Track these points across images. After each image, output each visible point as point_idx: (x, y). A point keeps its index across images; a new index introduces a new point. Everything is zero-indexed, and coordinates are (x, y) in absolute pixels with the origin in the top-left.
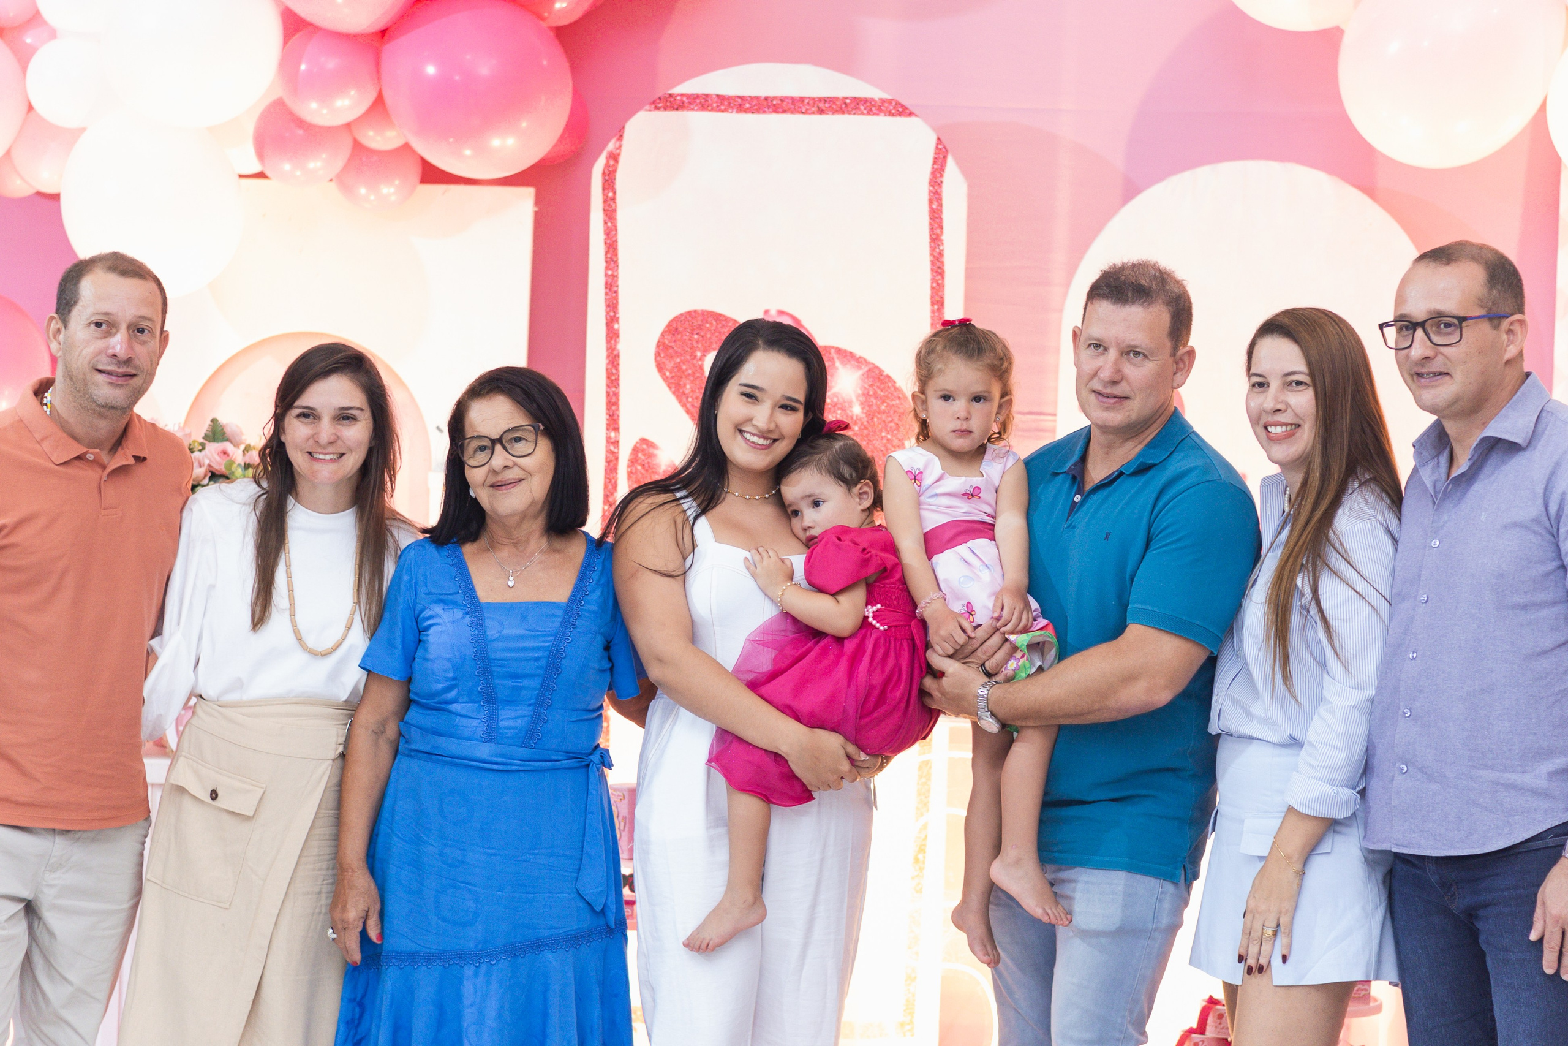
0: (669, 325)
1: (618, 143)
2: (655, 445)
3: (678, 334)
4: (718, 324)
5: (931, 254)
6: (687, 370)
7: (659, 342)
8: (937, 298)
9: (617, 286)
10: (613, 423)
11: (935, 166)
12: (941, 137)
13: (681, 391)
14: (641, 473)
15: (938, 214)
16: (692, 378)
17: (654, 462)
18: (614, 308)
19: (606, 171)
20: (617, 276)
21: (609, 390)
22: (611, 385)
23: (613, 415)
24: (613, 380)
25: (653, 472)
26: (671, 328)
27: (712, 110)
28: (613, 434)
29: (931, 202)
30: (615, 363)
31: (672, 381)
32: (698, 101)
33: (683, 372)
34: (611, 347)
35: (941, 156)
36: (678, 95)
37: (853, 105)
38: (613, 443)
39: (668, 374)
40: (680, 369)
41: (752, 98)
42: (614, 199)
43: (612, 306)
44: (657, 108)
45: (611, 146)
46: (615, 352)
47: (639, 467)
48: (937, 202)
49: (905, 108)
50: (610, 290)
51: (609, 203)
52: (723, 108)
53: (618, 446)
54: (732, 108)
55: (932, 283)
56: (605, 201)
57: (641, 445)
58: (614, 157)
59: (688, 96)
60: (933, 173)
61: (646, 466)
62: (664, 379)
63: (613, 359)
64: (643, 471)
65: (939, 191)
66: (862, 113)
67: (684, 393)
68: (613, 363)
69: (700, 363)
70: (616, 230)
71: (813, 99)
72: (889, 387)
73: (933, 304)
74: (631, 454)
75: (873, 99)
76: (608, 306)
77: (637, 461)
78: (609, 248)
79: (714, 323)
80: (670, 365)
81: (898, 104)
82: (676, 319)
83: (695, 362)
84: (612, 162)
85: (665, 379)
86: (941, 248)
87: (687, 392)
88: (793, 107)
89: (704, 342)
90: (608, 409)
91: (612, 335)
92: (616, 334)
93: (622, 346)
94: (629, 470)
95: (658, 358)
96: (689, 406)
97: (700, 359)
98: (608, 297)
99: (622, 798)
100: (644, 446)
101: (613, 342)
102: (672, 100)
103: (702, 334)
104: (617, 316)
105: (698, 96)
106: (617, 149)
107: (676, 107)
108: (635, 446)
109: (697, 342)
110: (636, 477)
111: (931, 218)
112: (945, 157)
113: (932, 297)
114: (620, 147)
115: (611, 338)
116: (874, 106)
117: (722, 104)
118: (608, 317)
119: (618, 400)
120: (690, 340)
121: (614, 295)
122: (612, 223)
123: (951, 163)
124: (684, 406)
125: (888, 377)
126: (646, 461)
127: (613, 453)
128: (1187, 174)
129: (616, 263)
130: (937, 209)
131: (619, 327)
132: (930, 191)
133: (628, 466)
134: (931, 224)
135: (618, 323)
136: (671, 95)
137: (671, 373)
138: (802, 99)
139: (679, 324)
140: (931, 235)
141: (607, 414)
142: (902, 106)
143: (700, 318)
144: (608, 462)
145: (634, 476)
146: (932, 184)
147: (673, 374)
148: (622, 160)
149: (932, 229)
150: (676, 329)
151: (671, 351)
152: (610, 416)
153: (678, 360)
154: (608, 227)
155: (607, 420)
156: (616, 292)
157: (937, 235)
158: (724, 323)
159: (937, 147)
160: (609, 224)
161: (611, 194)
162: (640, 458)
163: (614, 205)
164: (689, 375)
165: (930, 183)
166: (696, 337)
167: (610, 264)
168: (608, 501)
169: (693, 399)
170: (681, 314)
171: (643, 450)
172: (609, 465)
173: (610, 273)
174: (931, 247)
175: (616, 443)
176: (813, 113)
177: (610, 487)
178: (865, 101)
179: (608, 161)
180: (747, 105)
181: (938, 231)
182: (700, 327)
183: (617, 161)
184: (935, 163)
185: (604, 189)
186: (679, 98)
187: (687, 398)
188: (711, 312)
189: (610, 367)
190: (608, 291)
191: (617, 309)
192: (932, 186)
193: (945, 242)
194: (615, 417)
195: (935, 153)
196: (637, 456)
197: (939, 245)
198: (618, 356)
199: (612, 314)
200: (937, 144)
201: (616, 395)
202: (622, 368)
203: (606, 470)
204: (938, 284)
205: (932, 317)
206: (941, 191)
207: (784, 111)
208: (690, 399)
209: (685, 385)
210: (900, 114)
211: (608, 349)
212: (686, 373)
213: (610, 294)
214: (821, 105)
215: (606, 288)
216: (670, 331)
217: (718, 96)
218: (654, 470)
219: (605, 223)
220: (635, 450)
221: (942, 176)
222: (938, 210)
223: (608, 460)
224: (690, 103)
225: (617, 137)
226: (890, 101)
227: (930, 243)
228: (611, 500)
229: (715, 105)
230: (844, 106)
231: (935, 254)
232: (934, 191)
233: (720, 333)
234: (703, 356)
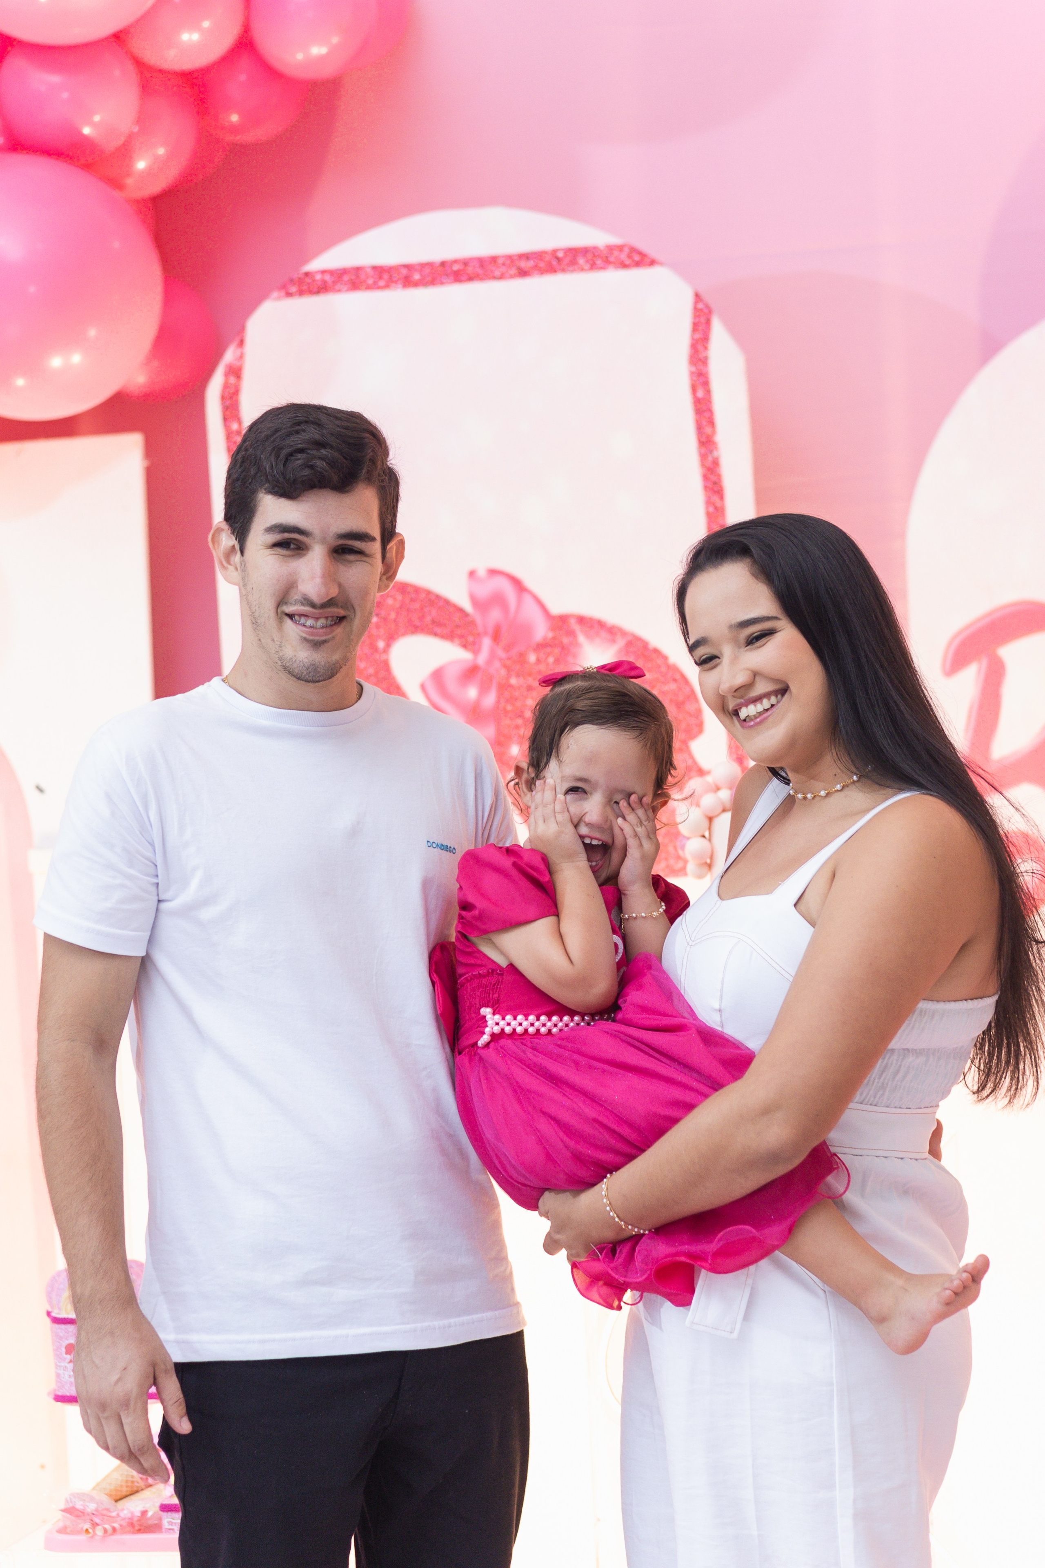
1: (239, 350)
4: (404, 597)
5: (702, 465)
11: (696, 336)
12: (701, 293)
15: (706, 404)
19: (227, 393)
27: (369, 288)
29: (694, 389)
32: (346, 278)
35: (704, 320)
36: (317, 272)
37: (567, 260)
41: (423, 266)
44: (289, 295)
45: (229, 356)
48: (704, 386)
49: (643, 255)
52: (382, 283)
54: (396, 282)
55: (707, 508)
56: (228, 437)
58: (235, 372)
59: (331, 272)
60: (693, 347)
65: (704, 371)
66: (582, 270)
71: (510, 257)
72: (659, 667)
75: (595, 248)
79: (399, 597)
81: (633, 250)
83: (377, 656)
84: (232, 380)
86: (716, 454)
88: (480, 271)
89: (386, 626)
97: (384, 652)
102: (308, 280)
103: (383, 613)
105: (344, 272)
106: (238, 359)
107: (316, 290)
111: (697, 412)
112: (709, 322)
114: (241, 357)
116: (599, 256)
117: (381, 278)
123: (718, 330)
125: (656, 651)
130: (704, 398)
132: (692, 373)
134: (697, 421)
136: (307, 274)
138: (494, 259)
140: (699, 437)
142: (640, 253)
146: (694, 362)
148: (246, 374)
149: (699, 428)
157: (708, 435)
158: (413, 596)
159: (695, 307)
164: (371, 675)
165: (690, 361)
174: (701, 454)
176: (512, 277)
178: (585, 251)
179: (226, 378)
180: (417, 277)
181: (708, 430)
183: (239, 377)
184: (694, 331)
185: (225, 419)
186: (318, 277)
193: (720, 444)
195: (694, 317)
197: (712, 451)
200: (696, 303)
204: (716, 508)
206: (708, 371)
207: (470, 279)
210: (638, 264)
214: (523, 264)
217: (375, 268)
221: (706, 348)
224: (335, 283)
225: (237, 341)
226: (620, 248)
227: (699, 448)
229: (370, 282)
230: (555, 263)
231: (708, 464)
232: (697, 372)
233: (408, 610)
234: (388, 646)
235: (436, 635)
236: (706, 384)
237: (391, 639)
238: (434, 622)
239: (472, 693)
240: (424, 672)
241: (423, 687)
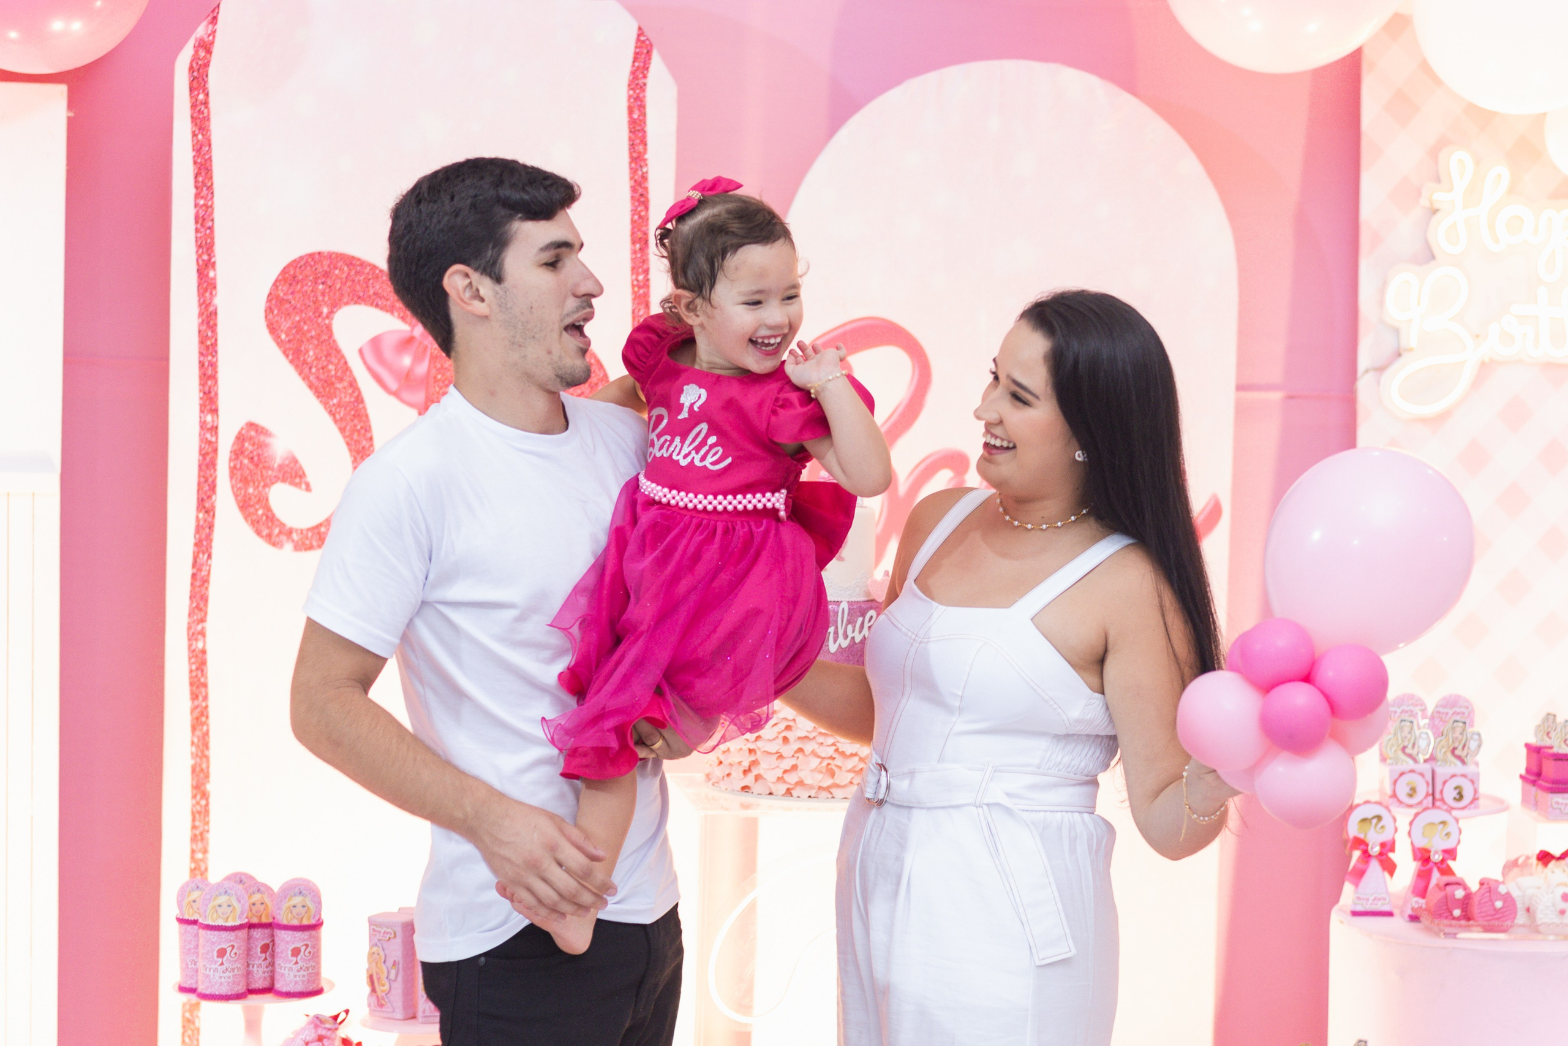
0: (285, 271)
1: (210, 27)
2: (267, 431)
3: (298, 282)
4: (350, 270)
5: (631, 178)
6: (309, 331)
7: (270, 294)
8: (640, 235)
9: (212, 220)
10: (209, 402)
11: (636, 64)
12: (642, 27)
13: (302, 359)
14: (248, 468)
15: (641, 126)
16: (316, 342)
17: (266, 454)
18: (208, 249)
19: (194, 65)
20: (211, 206)
21: (202, 359)
22: (205, 352)
23: (210, 392)
24: (208, 346)
25: (264, 467)
26: (287, 276)
28: (209, 418)
29: (631, 110)
30: (212, 323)
31: (287, 346)
33: (304, 334)
34: (204, 301)
35: (645, 51)
38: (209, 431)
39: (283, 336)
40: (299, 330)
42: (206, 103)
43: (205, 246)
45: (201, 31)
46: (211, 309)
47: (246, 461)
48: (640, 110)
50: (202, 225)
51: (198, 108)
53: (216, 433)
55: (633, 215)
56: (194, 106)
57: (248, 431)
58: (206, 47)
60: (634, 74)
61: (256, 459)
62: (278, 344)
63: (208, 319)
64: (251, 467)
65: (641, 95)
67: (305, 362)
68: (208, 323)
69: (327, 322)
70: (210, 145)
73: (634, 242)
74: (234, 444)
76: (199, 246)
77: (242, 453)
78: (200, 169)
79: (346, 268)
80: (286, 325)
82: (294, 264)
83: (320, 320)
84: (202, 54)
85: (280, 343)
86: (644, 170)
87: (309, 360)
89: (332, 294)
90: (203, 384)
91: (206, 285)
92: (211, 284)
93: (220, 300)
94: (232, 464)
95: (270, 316)
96: (312, 378)
97: (328, 317)
98: (199, 235)
99: (393, 936)
100: (253, 433)
101: (207, 294)
103: (329, 283)
104: (213, 260)
106: (209, 35)
108: (240, 433)
109: (323, 294)
110: (242, 475)
111: (630, 132)
112: (649, 53)
113: (633, 234)
114: (214, 32)
115: (206, 290)
118: (201, 262)
119: (216, 372)
120: (312, 291)
121: (208, 231)
122: (203, 135)
123: (657, 63)
124: (305, 378)
126: (255, 453)
127: (210, 443)
128: (932, 77)
129: (210, 188)
130: (638, 119)
131: (215, 275)
132: (630, 97)
133: (230, 460)
134: (630, 139)
135: (215, 270)
137: (287, 336)
139: (298, 270)
140: (631, 153)
141: (200, 391)
143: (326, 263)
144: (203, 454)
145: (239, 473)
146: (633, 86)
147: (291, 337)
148: (216, 50)
149: (632, 146)
150: (294, 277)
151: (287, 306)
152: (205, 393)
153: (297, 318)
154: (198, 141)
155: (201, 398)
156: (211, 228)
157: (640, 153)
158: (358, 268)
159: (638, 40)
160: (200, 137)
161: (201, 97)
162: (247, 449)
163: (206, 111)
164: (312, 337)
165: (629, 85)
166: (321, 287)
167: (202, 190)
168: (204, 507)
169: (318, 370)
170: (301, 258)
171: (251, 438)
172: (204, 459)
173: (202, 202)
174: (631, 169)
175: (214, 429)
177: (206, 488)
179: (196, 52)
181: (641, 148)
182: (326, 274)
183: (209, 52)
184: (635, 60)
185: (191, 90)
187: (310, 368)
188: (341, 254)
189: (204, 327)
190: (199, 226)
191: (213, 251)
192: (632, 89)
193: (649, 162)
194: (213, 394)
195: (636, 47)
196: (243, 446)
197: (641, 167)
198: (215, 313)
199: (205, 257)
200: (639, 35)
201: (214, 365)
202: (220, 329)
203: (200, 466)
204: (640, 217)
205: (633, 259)
206: (644, 97)
208: (314, 370)
209: (307, 351)
211: (200, 305)
212: (309, 335)
213: (202, 230)
215: (196, 222)
216: (285, 280)
218: (266, 464)
219: (194, 135)
220: (240, 438)
221: (645, 77)
222: (641, 121)
223: (203, 452)
225: (210, 18)
227: (631, 163)
228: (207, 505)
231: (636, 177)
232: (635, 96)
233: (353, 281)
234: (331, 313)
235: (377, 306)
236: (642, 107)
237: (335, 306)
238: (375, 294)
239: (407, 361)
240: (363, 338)
241: (361, 351)
